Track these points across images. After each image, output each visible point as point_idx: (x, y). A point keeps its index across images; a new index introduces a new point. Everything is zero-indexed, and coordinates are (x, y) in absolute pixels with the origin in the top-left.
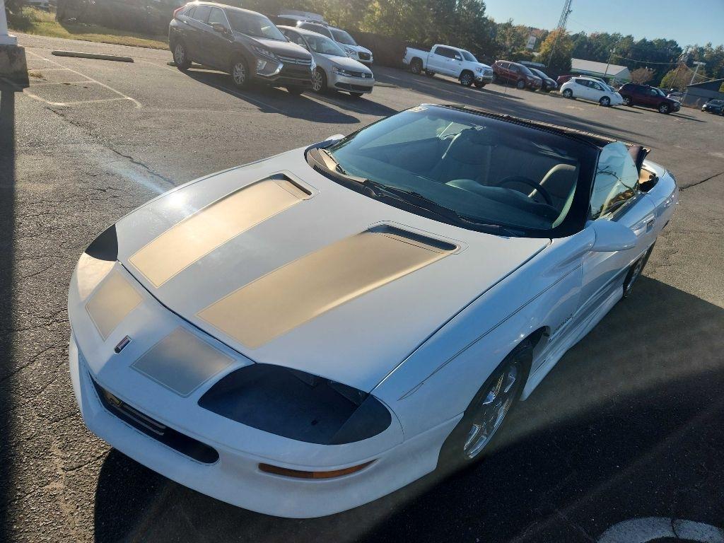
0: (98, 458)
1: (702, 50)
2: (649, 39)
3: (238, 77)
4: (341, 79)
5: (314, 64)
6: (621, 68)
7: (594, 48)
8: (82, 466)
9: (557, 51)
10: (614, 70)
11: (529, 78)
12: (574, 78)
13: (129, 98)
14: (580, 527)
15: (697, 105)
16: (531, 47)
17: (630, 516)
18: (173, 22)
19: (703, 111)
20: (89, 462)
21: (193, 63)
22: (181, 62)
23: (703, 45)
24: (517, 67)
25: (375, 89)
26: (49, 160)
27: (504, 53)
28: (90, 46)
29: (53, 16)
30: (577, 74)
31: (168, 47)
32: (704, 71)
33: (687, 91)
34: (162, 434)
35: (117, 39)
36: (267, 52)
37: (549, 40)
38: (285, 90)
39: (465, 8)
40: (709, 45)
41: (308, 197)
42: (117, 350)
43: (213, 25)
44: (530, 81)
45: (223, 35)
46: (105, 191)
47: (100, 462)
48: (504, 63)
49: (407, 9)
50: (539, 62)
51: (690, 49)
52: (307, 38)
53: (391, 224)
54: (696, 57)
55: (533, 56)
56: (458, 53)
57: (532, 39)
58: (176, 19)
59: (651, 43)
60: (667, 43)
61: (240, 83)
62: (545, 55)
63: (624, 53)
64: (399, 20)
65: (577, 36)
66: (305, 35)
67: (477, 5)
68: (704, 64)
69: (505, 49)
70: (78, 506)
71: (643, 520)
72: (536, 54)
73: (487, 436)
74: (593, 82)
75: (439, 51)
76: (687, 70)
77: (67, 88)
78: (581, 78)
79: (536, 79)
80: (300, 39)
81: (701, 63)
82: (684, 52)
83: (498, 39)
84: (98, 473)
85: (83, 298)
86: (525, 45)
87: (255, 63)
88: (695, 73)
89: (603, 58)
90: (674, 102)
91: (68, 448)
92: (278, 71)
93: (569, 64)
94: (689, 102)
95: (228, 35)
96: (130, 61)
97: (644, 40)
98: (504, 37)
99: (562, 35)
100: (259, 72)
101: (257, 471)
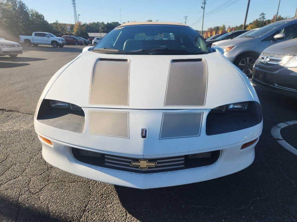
4: (5, 49)
7: (92, 28)
9: (81, 30)
11: (79, 41)
16: (69, 31)
37: (76, 27)
39: (35, 18)
44: (80, 42)
48: (66, 37)
55: (73, 34)
56: (46, 34)
57: (69, 27)
62: (77, 33)
63: (104, 28)
65: (84, 25)
67: (40, 16)
75: (36, 35)
86: (66, 30)
93: (87, 35)
98: (57, 28)
99: (80, 25)
101: (240, 150)
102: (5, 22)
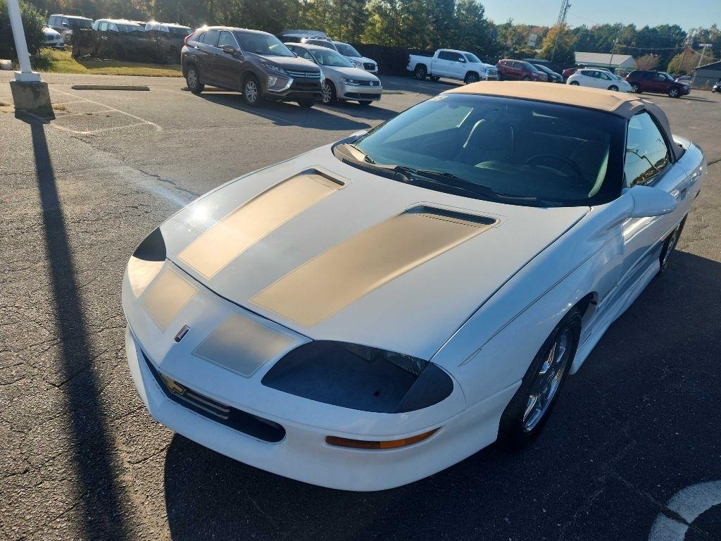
0: (162, 450)
1: (707, 32)
2: (651, 27)
3: (250, 96)
4: (350, 89)
5: (323, 77)
6: (627, 57)
7: (596, 40)
8: (147, 459)
9: (560, 46)
10: (619, 60)
11: (534, 75)
12: (579, 70)
13: (150, 123)
14: (647, 494)
15: (706, 88)
16: (533, 44)
17: (697, 480)
18: (185, 49)
19: (714, 92)
20: (154, 454)
21: (206, 86)
22: (195, 86)
23: (708, 27)
24: (522, 64)
25: (383, 96)
26: (81, 184)
27: (506, 52)
28: (107, 79)
29: (69, 54)
30: (582, 67)
31: (181, 74)
32: (711, 53)
33: (695, 74)
34: (226, 418)
35: (130, 70)
36: (277, 69)
37: (550, 36)
38: (296, 104)
39: (464, 12)
40: (714, 27)
41: (342, 187)
42: (177, 339)
43: (223, 48)
44: (535, 77)
45: (234, 56)
46: (137, 208)
47: (164, 454)
48: (507, 62)
49: (408, 18)
50: (542, 58)
51: (695, 32)
52: (314, 52)
53: (428, 204)
54: (702, 39)
55: (536, 53)
56: (461, 56)
57: (533, 37)
58: (188, 45)
59: (654, 30)
60: (670, 28)
61: (253, 101)
62: (548, 51)
63: (628, 42)
64: (399, 30)
65: (578, 30)
66: (311, 50)
67: (476, 8)
68: (711, 45)
69: (507, 49)
70: (148, 496)
71: (710, 484)
72: (538, 51)
73: (541, 409)
74: (600, 73)
75: (442, 56)
76: (693, 53)
77: (90, 118)
78: (586, 69)
79: (541, 74)
80: (307, 53)
81: (707, 45)
82: (688, 36)
83: (499, 39)
84: (163, 464)
85: (137, 296)
86: (526, 43)
87: (266, 81)
88: (702, 55)
89: (607, 49)
90: (683, 86)
91: (132, 443)
92: (288, 86)
93: (573, 57)
94: (699, 85)
95: (237, 55)
96: (147, 89)
97: (647, 28)
98: (505, 37)
99: (563, 30)
100: (270, 88)
101: (324, 445)
102: (403, 21)
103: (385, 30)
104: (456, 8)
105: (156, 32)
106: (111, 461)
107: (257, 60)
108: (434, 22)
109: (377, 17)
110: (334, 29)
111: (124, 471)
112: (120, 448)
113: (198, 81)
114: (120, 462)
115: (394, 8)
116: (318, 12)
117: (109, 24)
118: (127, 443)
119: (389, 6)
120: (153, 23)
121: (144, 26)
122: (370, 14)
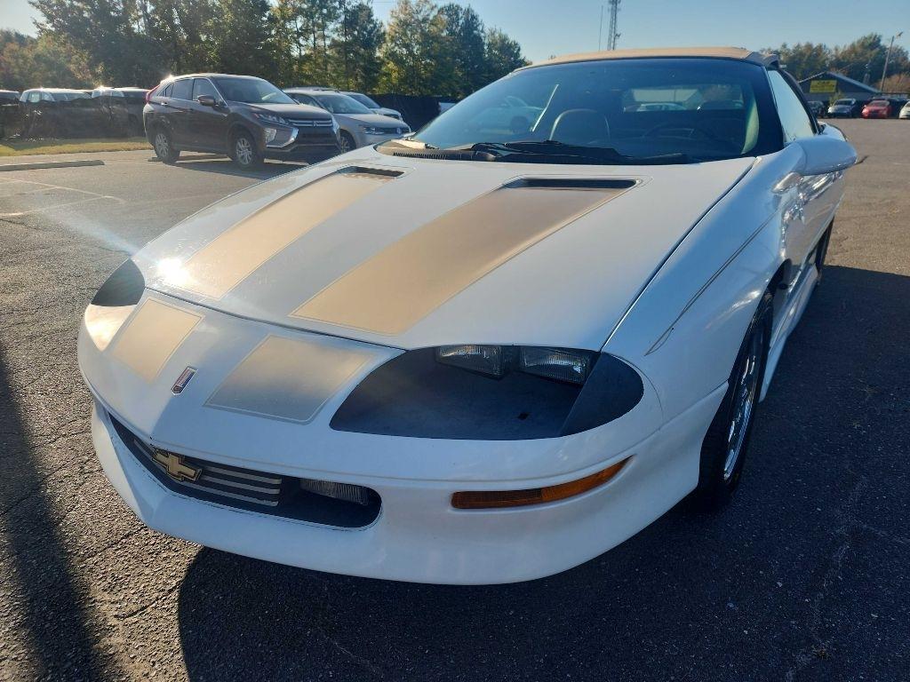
0: (170, 591)
3: (243, 157)
5: (336, 126)
8: (146, 607)
13: (108, 197)
18: (147, 108)
20: (157, 599)
21: (182, 154)
22: (167, 154)
23: (777, 47)
28: (44, 158)
34: (275, 504)
35: (75, 147)
36: (275, 118)
40: (784, 46)
41: (402, 175)
42: (177, 389)
43: (200, 99)
45: (215, 109)
47: (175, 595)
52: (320, 98)
58: (150, 103)
61: (247, 163)
64: (421, 78)
66: (317, 96)
67: (510, 46)
70: (154, 663)
77: (23, 198)
80: (312, 101)
84: (174, 611)
87: (261, 134)
91: (118, 588)
92: (292, 139)
95: (221, 107)
96: (100, 164)
100: (269, 143)
101: (450, 510)
102: (425, 69)
103: (402, 81)
104: (486, 47)
105: (107, 99)
106: (86, 619)
107: (246, 110)
108: (463, 66)
109: (391, 65)
110: (341, 83)
111: (109, 630)
112: (98, 598)
113: (170, 146)
114: (101, 619)
115: (411, 53)
116: (317, 65)
117: (41, 94)
118: (110, 589)
119: (405, 51)
120: (102, 89)
121: (90, 94)
122: (383, 63)
